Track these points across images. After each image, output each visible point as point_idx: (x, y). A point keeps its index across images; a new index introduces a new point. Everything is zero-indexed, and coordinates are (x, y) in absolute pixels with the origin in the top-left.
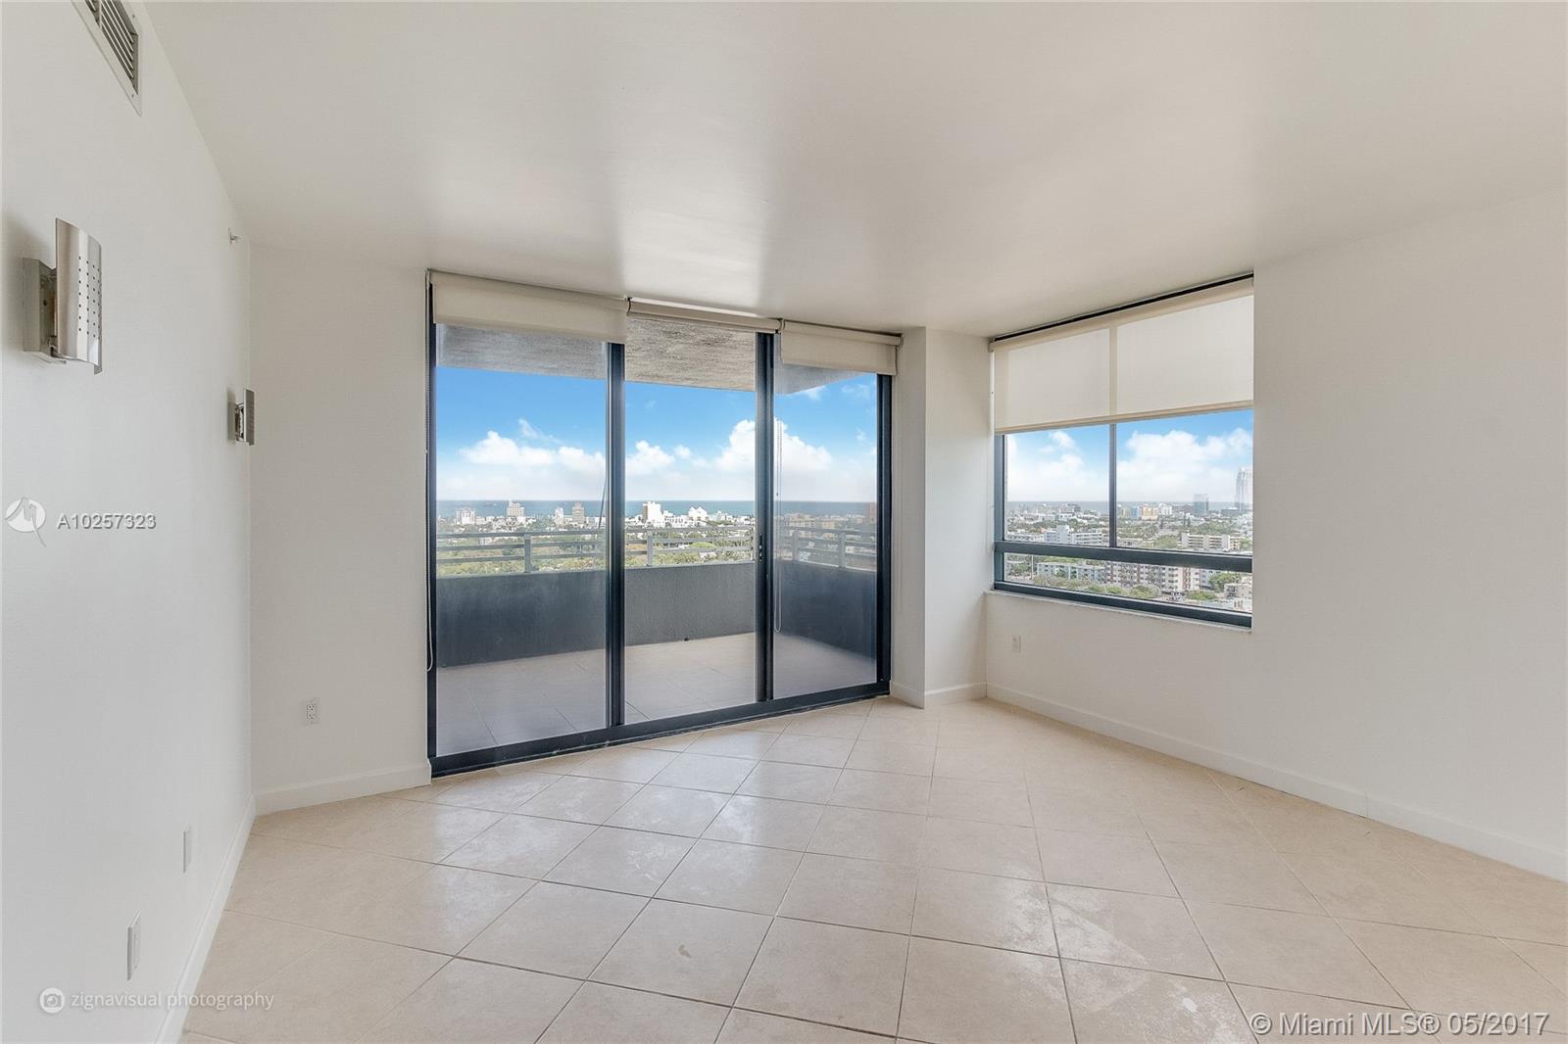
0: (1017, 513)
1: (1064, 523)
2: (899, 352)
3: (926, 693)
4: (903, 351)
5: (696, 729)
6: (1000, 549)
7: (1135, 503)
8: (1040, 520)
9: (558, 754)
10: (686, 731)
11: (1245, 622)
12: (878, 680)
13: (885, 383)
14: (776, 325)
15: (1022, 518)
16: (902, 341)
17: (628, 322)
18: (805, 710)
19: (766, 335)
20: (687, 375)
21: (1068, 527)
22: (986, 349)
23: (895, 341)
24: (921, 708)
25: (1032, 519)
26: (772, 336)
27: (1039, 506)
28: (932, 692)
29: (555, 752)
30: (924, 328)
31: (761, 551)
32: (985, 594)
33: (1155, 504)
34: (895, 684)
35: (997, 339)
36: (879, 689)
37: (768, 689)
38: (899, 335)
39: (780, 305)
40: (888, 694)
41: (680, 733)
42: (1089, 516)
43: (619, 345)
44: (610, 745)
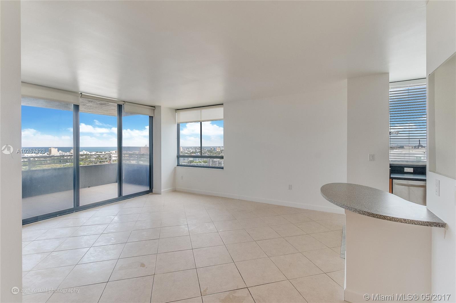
0: (185, 150)
1: (198, 152)
2: (155, 111)
3: (162, 191)
4: (156, 111)
5: (101, 205)
6: (178, 157)
7: (215, 147)
8: (191, 152)
9: (59, 216)
10: (98, 206)
11: (223, 168)
12: (150, 189)
13: (151, 118)
14: (123, 103)
15: (187, 151)
16: (155, 108)
17: (81, 100)
18: (131, 198)
19: (120, 105)
20: (90, 110)
21: (199, 153)
22: (175, 112)
23: (154, 108)
24: (161, 194)
25: (189, 151)
26: (122, 105)
27: (191, 147)
28: (163, 190)
29: (58, 215)
30: (161, 106)
31: (119, 159)
32: (175, 167)
33: (219, 147)
34: (154, 190)
35: (177, 110)
36: (150, 191)
37: (121, 193)
38: (154, 107)
39: (124, 98)
40: (152, 192)
41: (96, 207)
42: (204, 150)
43: (78, 105)
44: (75, 212)
